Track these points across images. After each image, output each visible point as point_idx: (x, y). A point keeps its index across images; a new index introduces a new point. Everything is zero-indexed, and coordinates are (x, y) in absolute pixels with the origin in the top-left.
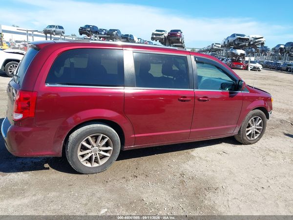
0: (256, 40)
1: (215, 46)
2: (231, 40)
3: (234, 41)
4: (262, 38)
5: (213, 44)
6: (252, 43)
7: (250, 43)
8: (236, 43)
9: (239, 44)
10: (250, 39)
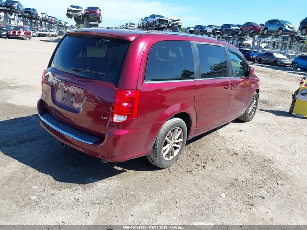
0: (175, 23)
1: (130, 26)
2: (151, 21)
3: (155, 22)
4: (179, 20)
5: (127, 24)
6: (170, 25)
7: (169, 25)
8: (157, 24)
9: (159, 25)
10: (169, 21)
